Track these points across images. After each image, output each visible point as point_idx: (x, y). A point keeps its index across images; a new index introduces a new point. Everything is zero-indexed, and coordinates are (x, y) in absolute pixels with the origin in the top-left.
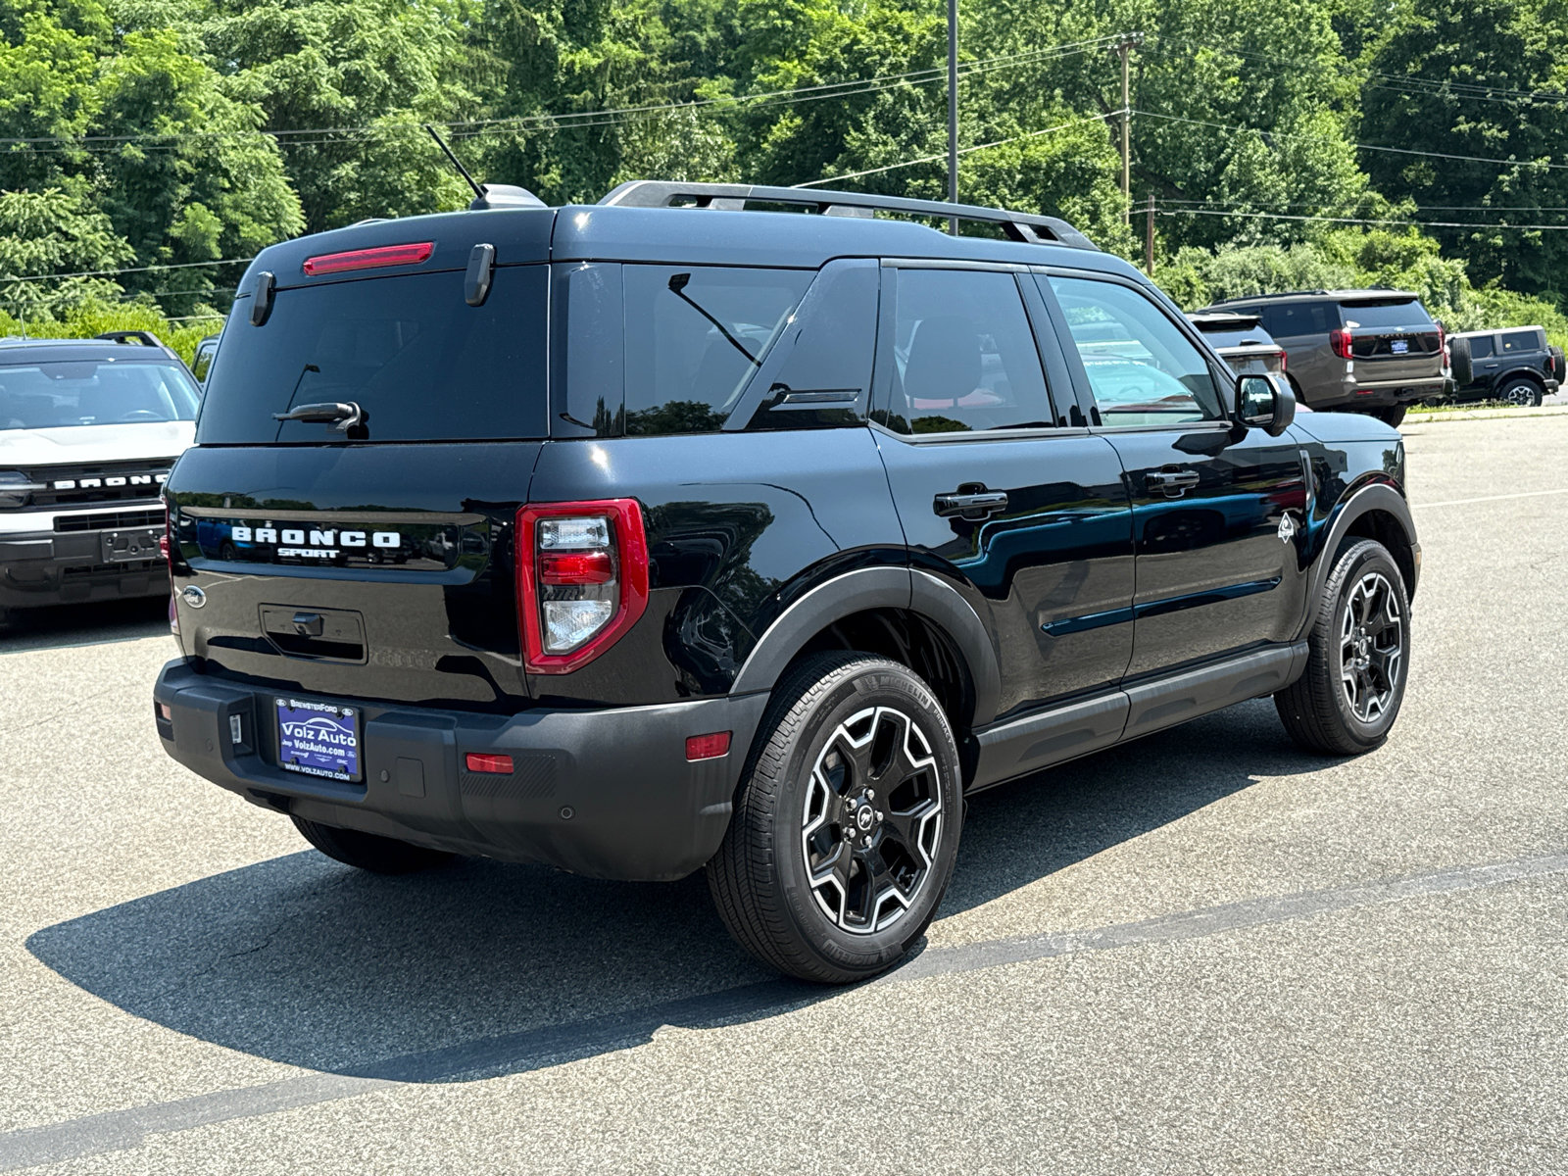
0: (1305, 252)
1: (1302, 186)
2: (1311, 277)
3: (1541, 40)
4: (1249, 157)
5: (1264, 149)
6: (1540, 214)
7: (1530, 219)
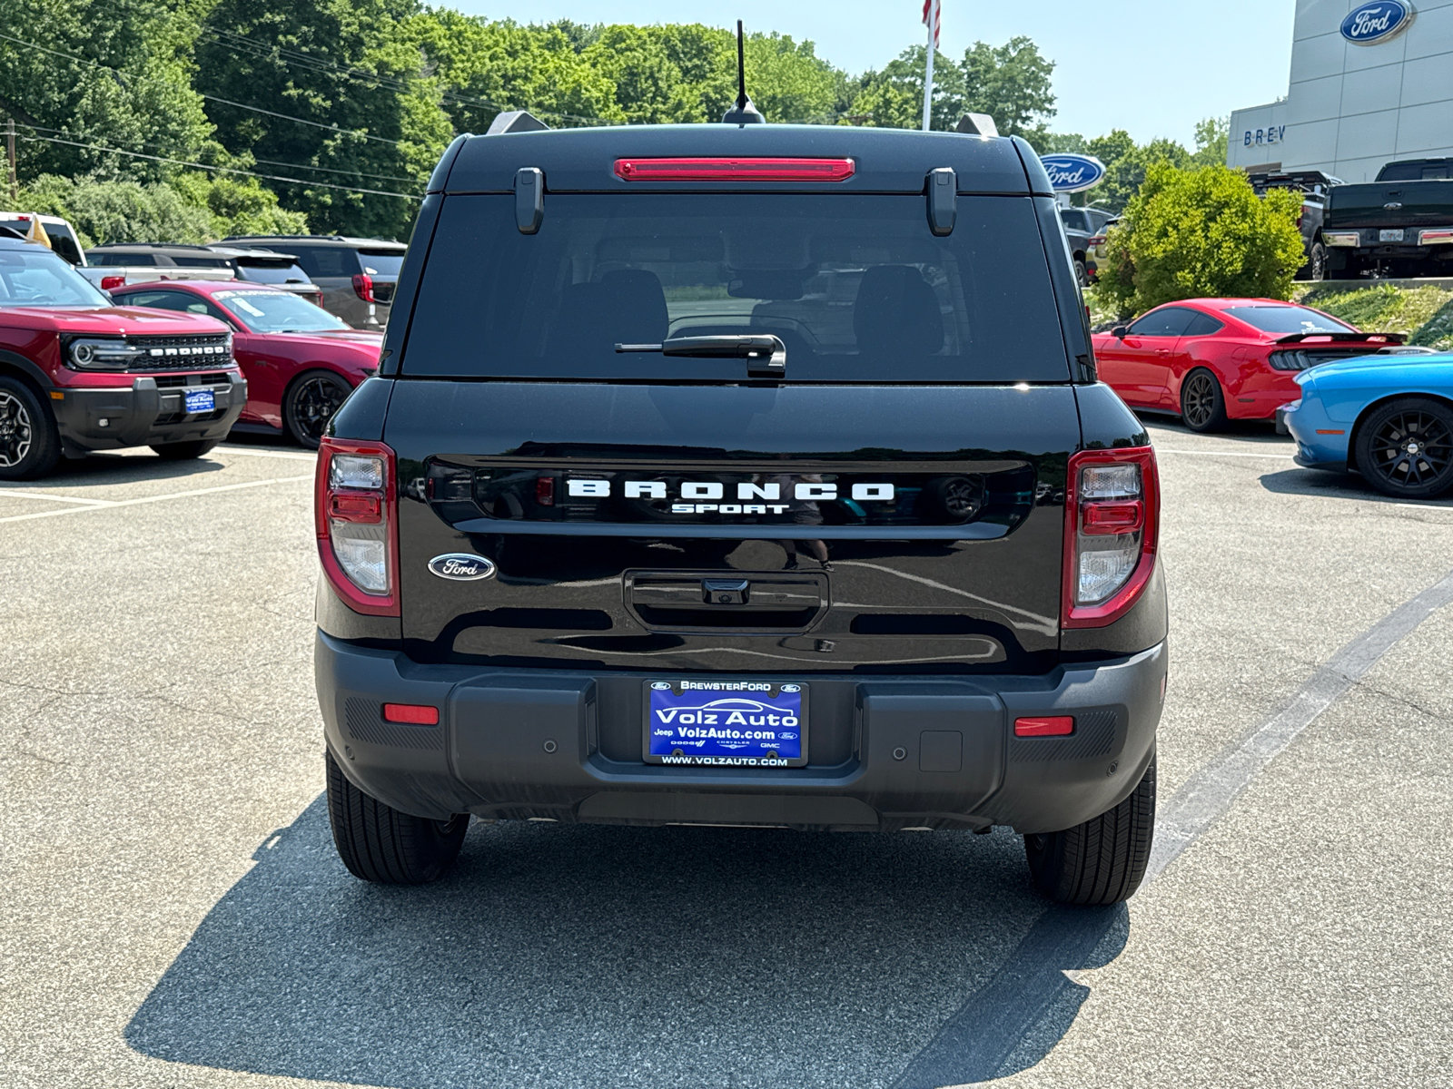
0: (164, 191)
1: (156, 128)
2: (173, 217)
3: (354, 24)
4: (102, 94)
5: (115, 88)
6: (361, 179)
7: (352, 183)
